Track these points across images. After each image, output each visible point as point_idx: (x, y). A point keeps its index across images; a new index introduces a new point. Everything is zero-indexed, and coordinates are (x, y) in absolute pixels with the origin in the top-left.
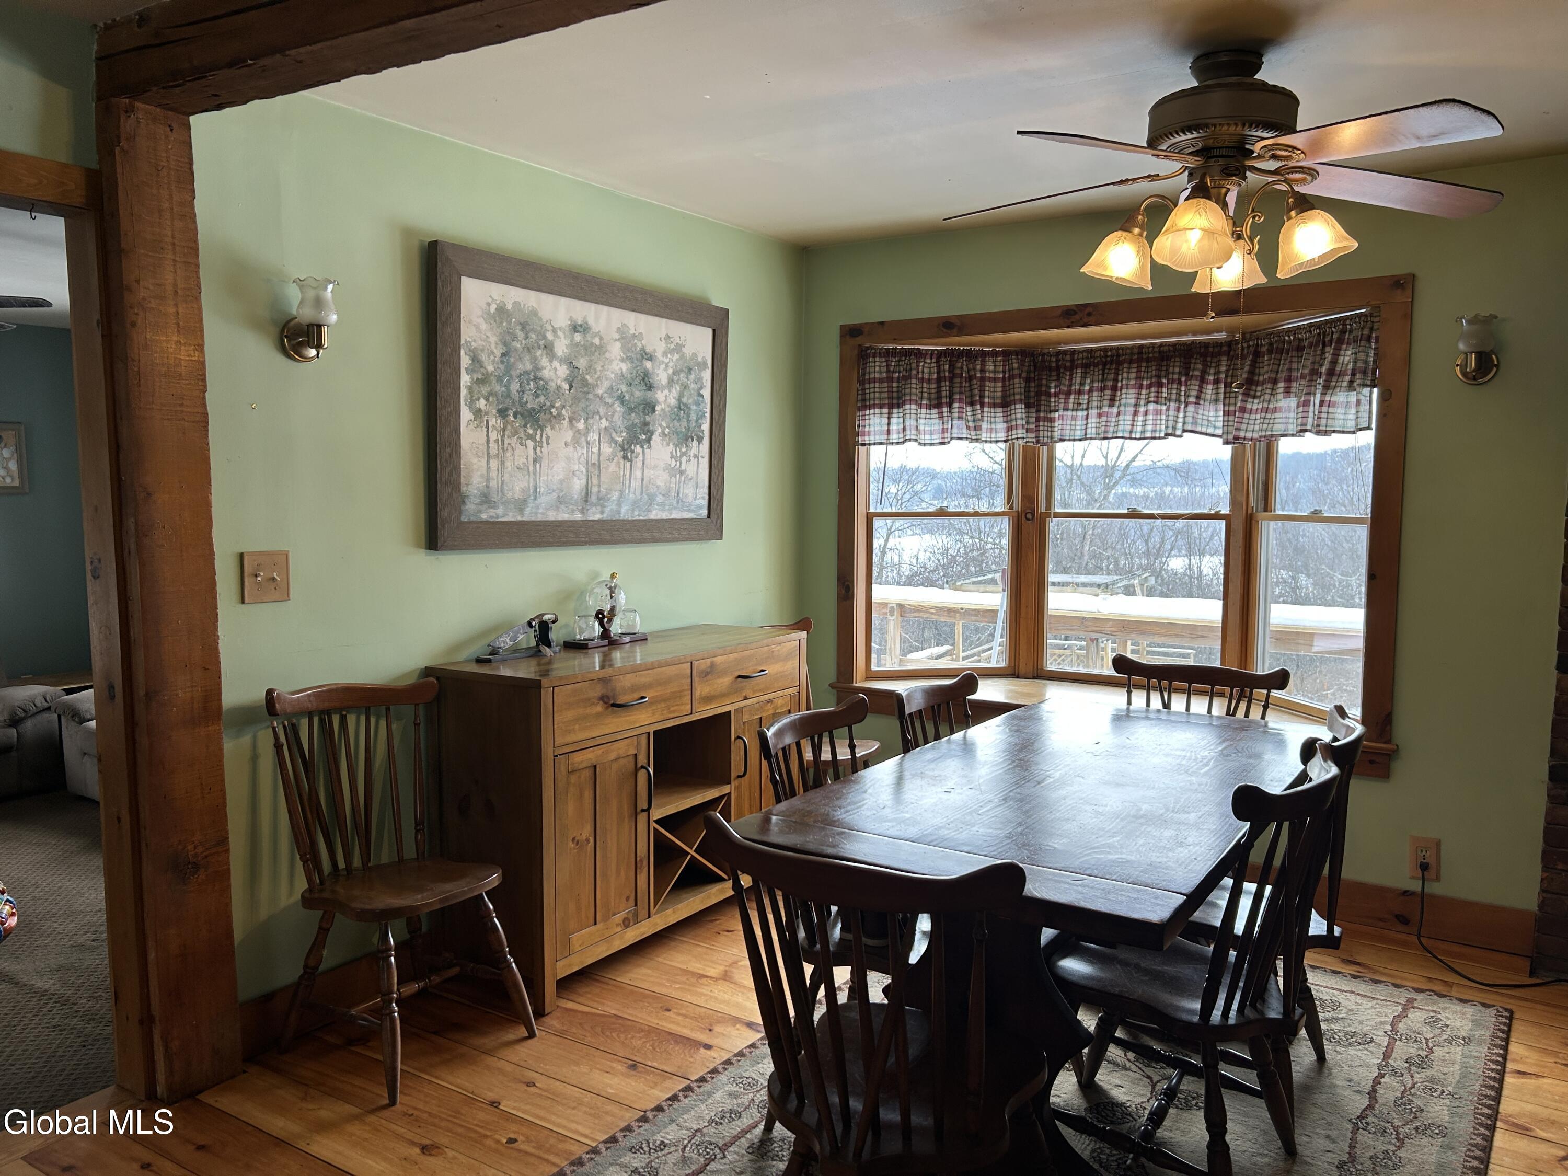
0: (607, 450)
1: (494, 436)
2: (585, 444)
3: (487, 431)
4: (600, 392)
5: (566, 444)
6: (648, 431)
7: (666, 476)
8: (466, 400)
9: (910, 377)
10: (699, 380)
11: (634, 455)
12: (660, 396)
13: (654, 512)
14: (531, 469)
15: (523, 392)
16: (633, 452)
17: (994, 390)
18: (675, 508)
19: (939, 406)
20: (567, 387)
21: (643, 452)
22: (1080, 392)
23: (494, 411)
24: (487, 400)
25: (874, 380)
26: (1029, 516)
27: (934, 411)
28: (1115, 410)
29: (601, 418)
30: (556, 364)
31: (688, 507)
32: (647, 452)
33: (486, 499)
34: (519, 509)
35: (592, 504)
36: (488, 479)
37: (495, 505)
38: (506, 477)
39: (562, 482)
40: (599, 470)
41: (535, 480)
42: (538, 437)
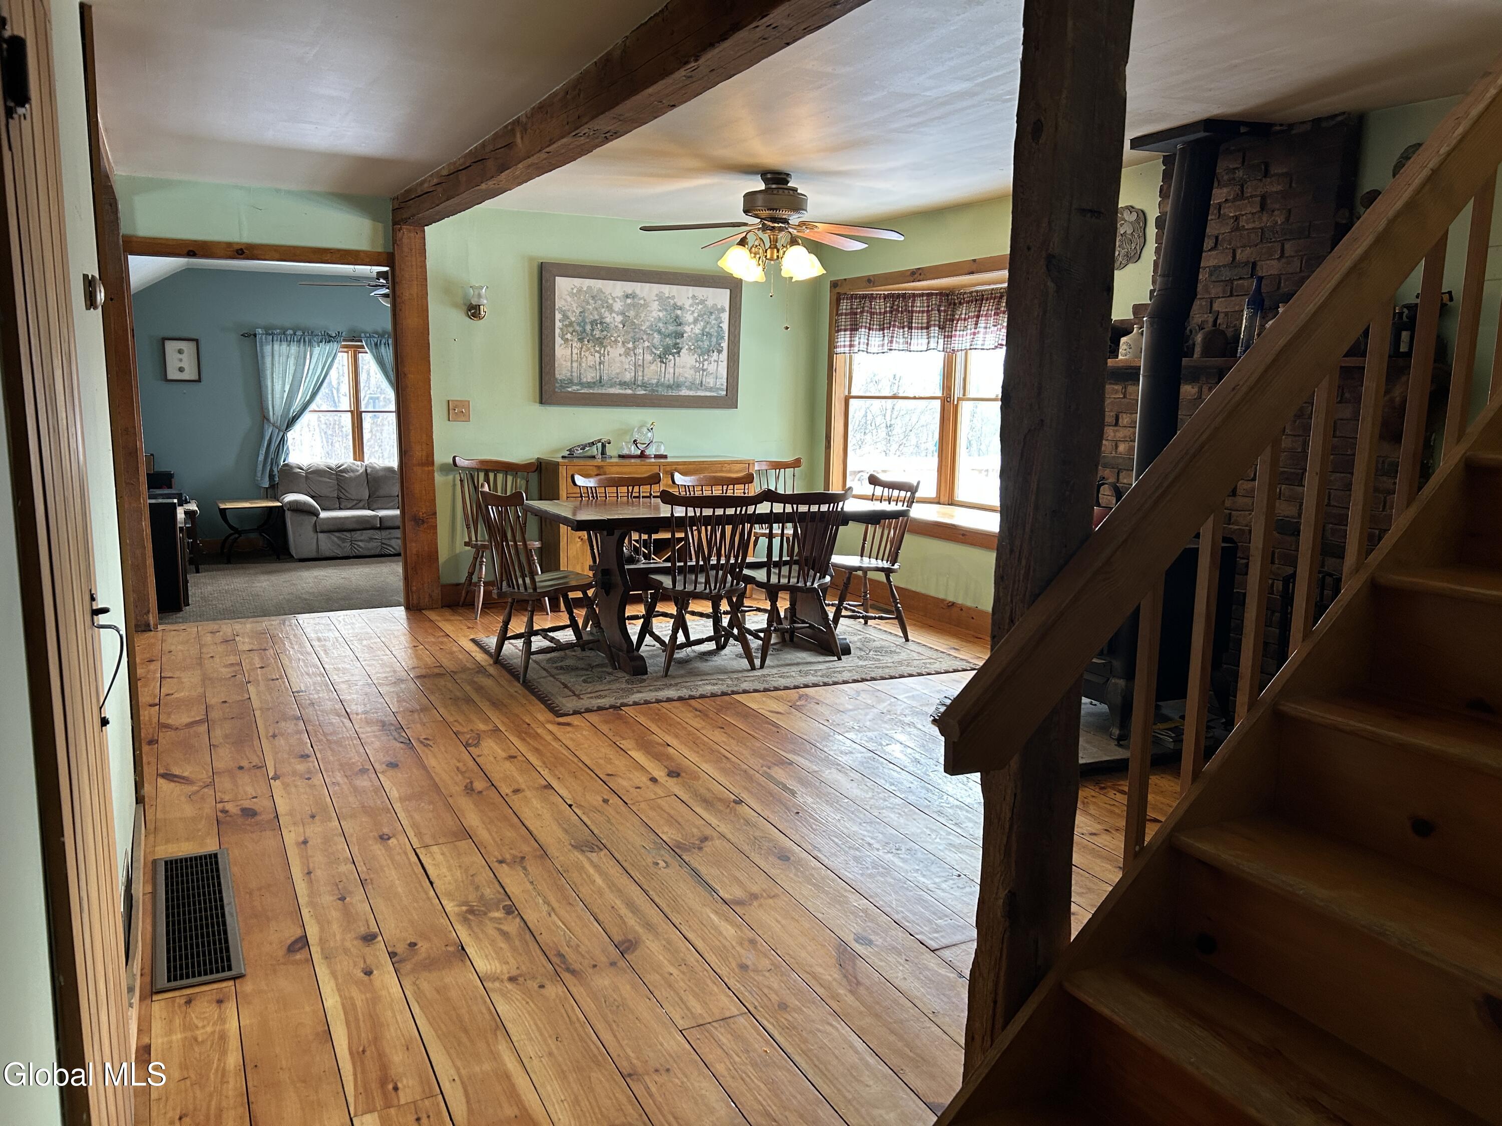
0: (649, 358)
1: (575, 351)
2: (633, 355)
3: (572, 349)
4: (643, 328)
5: (620, 355)
6: (678, 348)
7: (692, 372)
8: (559, 335)
9: (865, 312)
10: (718, 318)
12: (687, 329)
13: (683, 391)
14: (598, 367)
15: (593, 330)
16: (667, 359)
17: (919, 319)
18: (698, 389)
19: (883, 329)
20: (621, 326)
21: (675, 359)
23: (576, 340)
24: (572, 334)
26: (951, 400)
27: (880, 333)
28: (977, 332)
29: (644, 342)
30: (614, 315)
31: (711, 389)
32: (677, 358)
33: (571, 382)
34: (590, 387)
35: (638, 386)
36: (572, 372)
37: (576, 384)
38: (582, 371)
39: (618, 374)
40: (643, 368)
41: (600, 373)
42: (602, 352)
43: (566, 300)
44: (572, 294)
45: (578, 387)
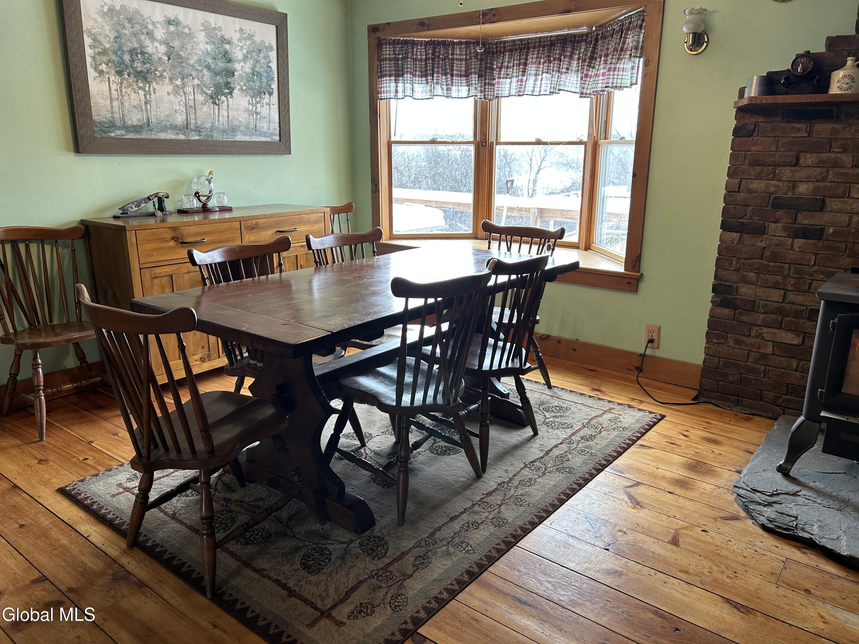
0: (200, 98)
1: (114, 87)
2: (183, 94)
3: (109, 84)
4: (191, 62)
5: (168, 93)
6: (230, 88)
7: (246, 115)
8: (91, 65)
9: (407, 57)
10: (267, 57)
11: (220, 102)
12: (238, 66)
13: (239, 137)
14: (144, 107)
15: (134, 61)
16: (219, 100)
17: (460, 67)
18: (254, 135)
19: (426, 76)
20: (166, 58)
21: (227, 100)
22: (507, 67)
23: (113, 72)
24: (107, 65)
25: (385, 59)
26: (484, 144)
27: (424, 79)
28: (525, 78)
29: (193, 79)
30: (156, 44)
31: (265, 134)
32: (230, 100)
33: (112, 125)
34: (137, 132)
35: (191, 130)
37: (119, 128)
38: (126, 112)
39: (168, 116)
40: (195, 110)
41: (147, 114)
42: (147, 89)
43: (95, 21)
44: (102, 15)
45: (122, 132)
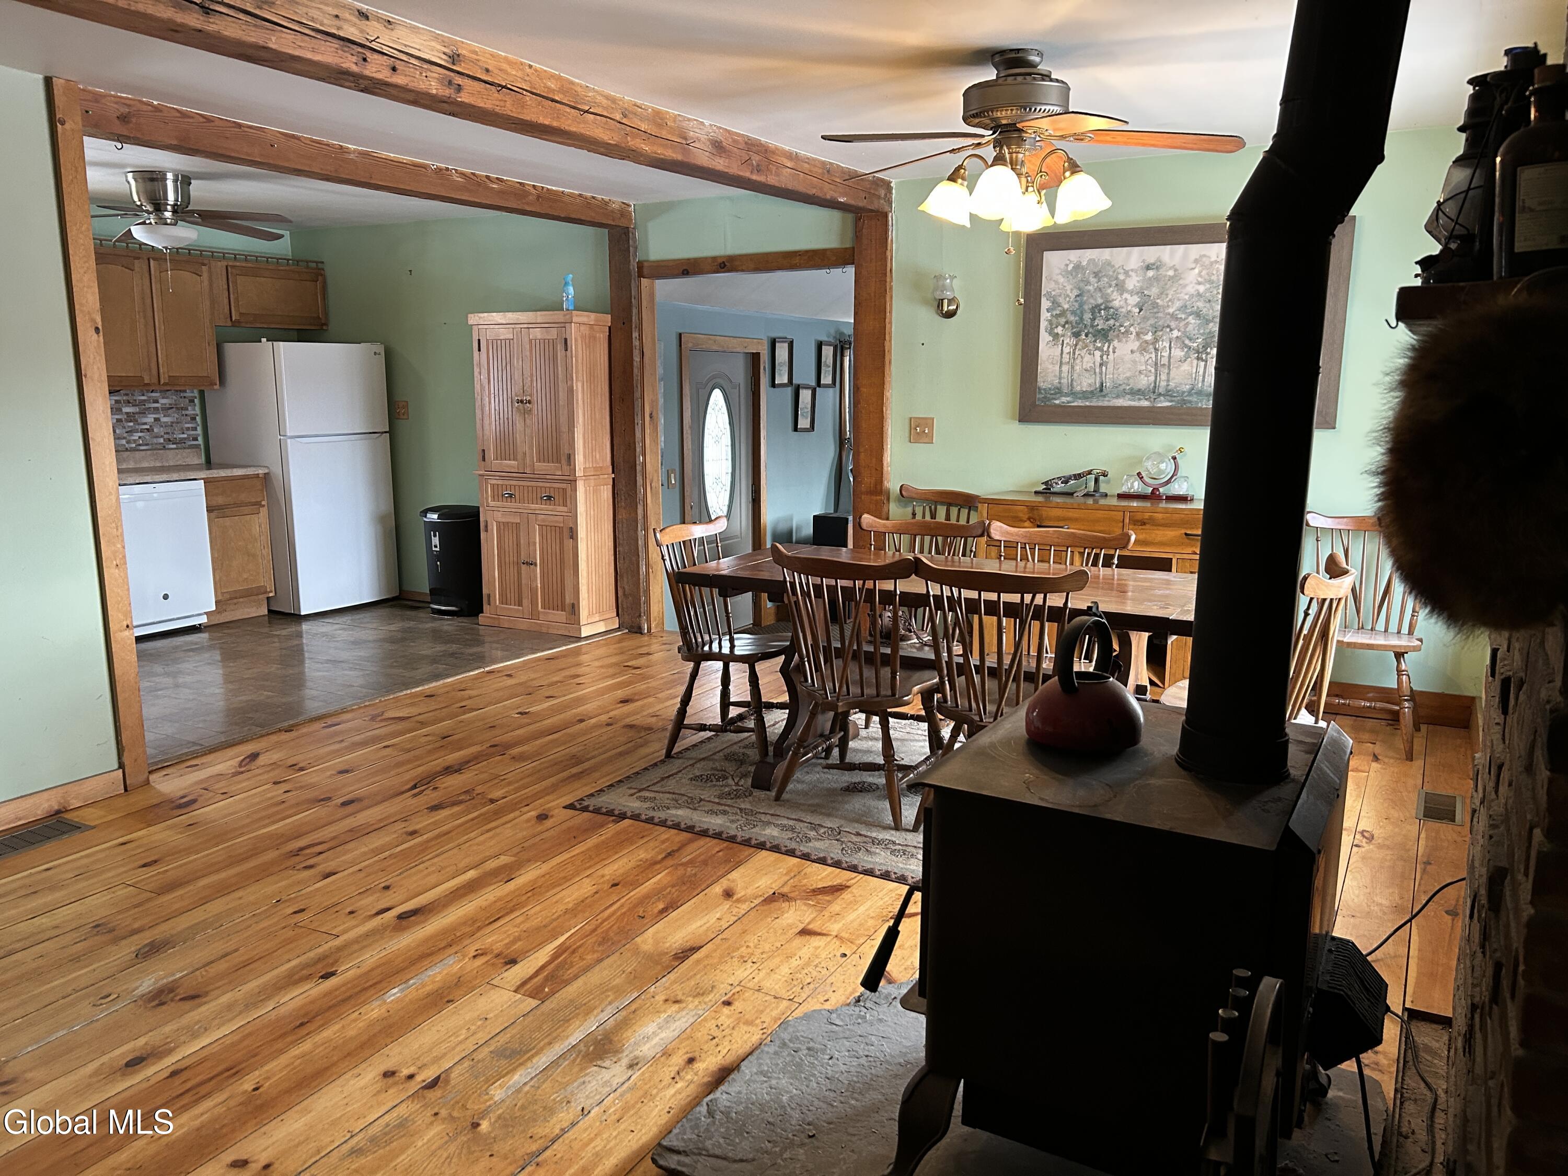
0: (1178, 353)
1: (1067, 350)
2: (1153, 350)
3: (1062, 347)
4: (1171, 310)
5: (1132, 352)
8: (1045, 329)
14: (1097, 370)
15: (1095, 319)
16: (1208, 354)
20: (1138, 310)
23: (1069, 334)
24: (1064, 326)
29: (1171, 330)
30: (1126, 295)
33: (1058, 391)
34: (1086, 398)
35: (1160, 395)
36: (1060, 378)
37: (1067, 395)
38: (1075, 376)
39: (1128, 378)
40: (1169, 369)
41: (1101, 378)
42: (1105, 349)
43: (1057, 282)
44: (1067, 274)
45: (1068, 399)
